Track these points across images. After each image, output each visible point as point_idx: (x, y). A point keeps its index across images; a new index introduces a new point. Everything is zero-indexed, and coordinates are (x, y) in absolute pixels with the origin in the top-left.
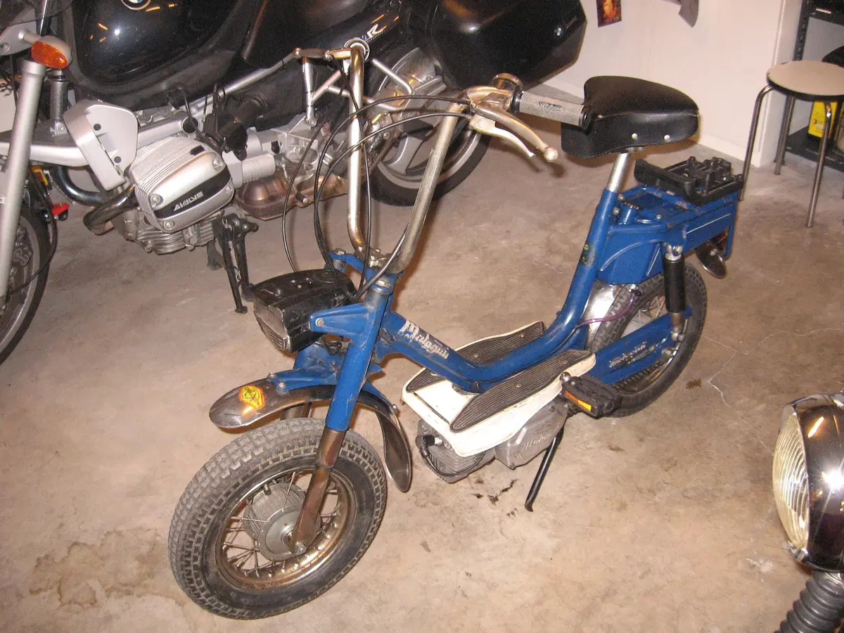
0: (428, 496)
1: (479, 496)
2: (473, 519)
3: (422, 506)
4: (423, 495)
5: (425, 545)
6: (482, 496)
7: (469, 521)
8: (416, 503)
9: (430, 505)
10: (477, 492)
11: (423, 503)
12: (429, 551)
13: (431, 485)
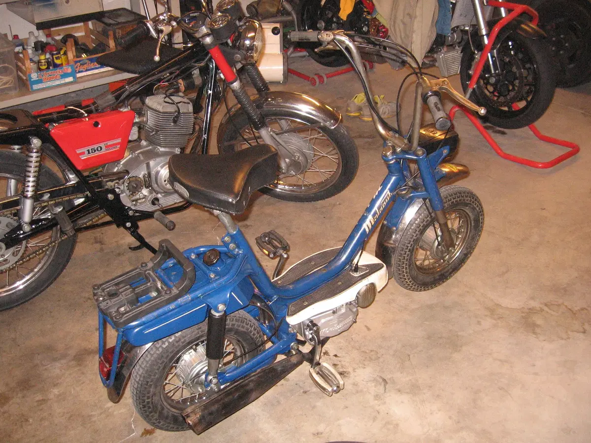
0: (370, 357)
1: (336, 356)
2: (340, 342)
3: (373, 351)
4: (373, 357)
5: (369, 329)
6: (334, 356)
7: (342, 341)
8: (377, 353)
9: (367, 352)
10: (336, 358)
11: (372, 353)
12: (366, 326)
13: (369, 364)
